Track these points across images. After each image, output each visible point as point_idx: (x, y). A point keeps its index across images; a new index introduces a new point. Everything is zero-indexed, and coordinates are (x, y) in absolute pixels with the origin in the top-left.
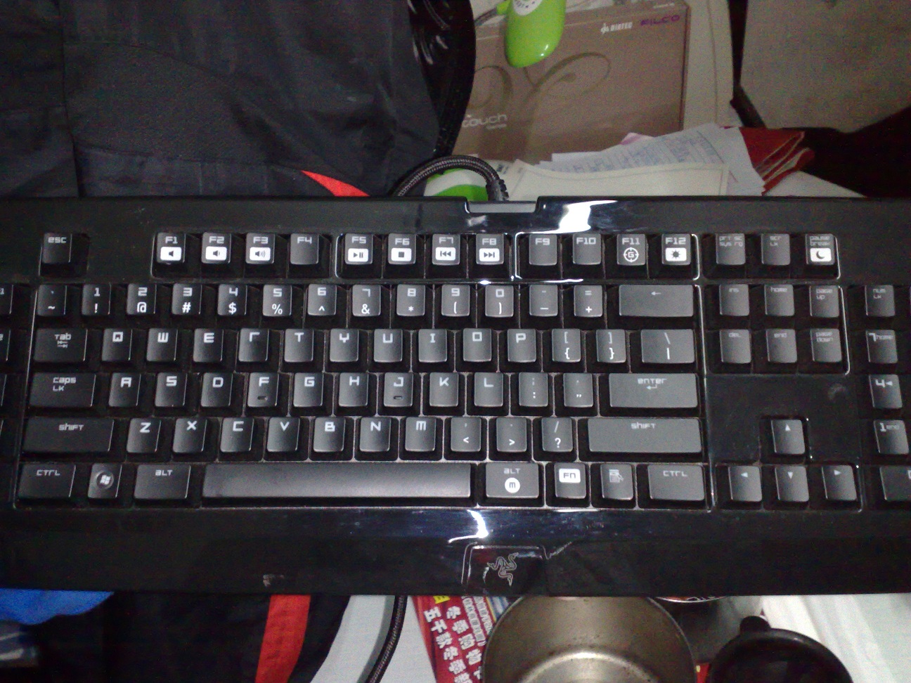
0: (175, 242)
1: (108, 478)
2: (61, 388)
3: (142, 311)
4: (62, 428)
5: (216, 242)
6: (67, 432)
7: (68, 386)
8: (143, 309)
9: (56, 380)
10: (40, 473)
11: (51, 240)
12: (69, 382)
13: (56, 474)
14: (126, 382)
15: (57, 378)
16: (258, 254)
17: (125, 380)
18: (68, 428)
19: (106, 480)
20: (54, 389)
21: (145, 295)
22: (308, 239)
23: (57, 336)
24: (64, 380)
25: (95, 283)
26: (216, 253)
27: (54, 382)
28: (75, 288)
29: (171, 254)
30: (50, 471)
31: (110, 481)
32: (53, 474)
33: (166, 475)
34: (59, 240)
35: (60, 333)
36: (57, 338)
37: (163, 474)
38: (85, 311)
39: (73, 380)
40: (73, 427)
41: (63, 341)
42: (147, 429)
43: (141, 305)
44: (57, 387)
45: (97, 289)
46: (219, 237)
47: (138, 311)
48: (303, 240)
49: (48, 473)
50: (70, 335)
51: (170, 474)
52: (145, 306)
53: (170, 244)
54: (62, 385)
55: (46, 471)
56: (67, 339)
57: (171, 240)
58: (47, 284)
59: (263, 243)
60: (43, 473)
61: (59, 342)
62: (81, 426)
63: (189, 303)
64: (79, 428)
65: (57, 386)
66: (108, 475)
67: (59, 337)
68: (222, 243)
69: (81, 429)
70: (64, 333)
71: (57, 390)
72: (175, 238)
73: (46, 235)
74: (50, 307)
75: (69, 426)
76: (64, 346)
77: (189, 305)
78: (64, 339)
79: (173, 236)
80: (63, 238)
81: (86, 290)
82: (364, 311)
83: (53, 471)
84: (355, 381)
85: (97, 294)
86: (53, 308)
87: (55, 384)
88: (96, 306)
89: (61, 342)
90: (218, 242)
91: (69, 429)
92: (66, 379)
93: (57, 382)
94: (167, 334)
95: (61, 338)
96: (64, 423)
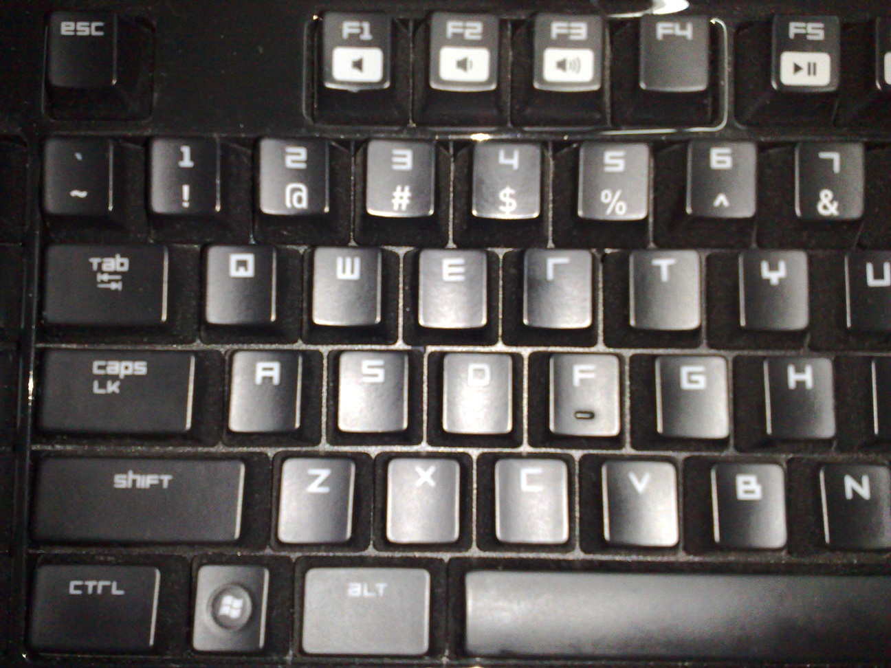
0: (367, 36)
1: (238, 604)
2: (113, 388)
3: (297, 206)
4: (122, 481)
5: (462, 35)
6: (134, 491)
7: (130, 382)
8: (300, 200)
9: (100, 367)
10: (77, 587)
11: (67, 28)
12: (129, 372)
13: (115, 591)
14: (268, 374)
15: (102, 363)
16: (562, 65)
17: (265, 369)
18: (134, 481)
19: (234, 607)
20: (97, 390)
21: (303, 166)
22: (683, 27)
23: (95, 261)
24: (119, 368)
25: (177, 135)
26: (462, 64)
27: (96, 371)
28: (130, 145)
29: (358, 65)
30: (101, 584)
31: (243, 609)
32: (107, 589)
33: (372, 595)
34: (85, 29)
35: (103, 256)
36: (95, 267)
37: (366, 594)
38: (160, 203)
39: (140, 368)
40: (146, 481)
41: (110, 273)
42: (322, 485)
43: (294, 190)
44: (103, 385)
45: (186, 150)
46: (469, 24)
47: (288, 204)
48: (669, 32)
49: (95, 588)
50: (126, 261)
51: (381, 592)
52: (304, 194)
53: (355, 41)
54: (114, 378)
55: (90, 584)
56: (119, 269)
57: (357, 31)
58: (62, 137)
59: (573, 38)
60: (84, 588)
61: (100, 277)
62: (166, 479)
63: (407, 189)
64: (161, 481)
65: (103, 380)
66: (237, 596)
67: (100, 265)
68: (478, 38)
69: (165, 485)
70: (113, 256)
71: (102, 391)
72: (366, 26)
73: (55, 17)
74: (75, 193)
75: (138, 477)
76: (114, 286)
77: (407, 193)
78: (112, 269)
79: (361, 21)
80: (94, 25)
81: (160, 152)
82: (825, 207)
83: (107, 583)
84: (800, 377)
85: (187, 162)
86: (83, 194)
87: (97, 377)
88: (186, 190)
89: (105, 277)
90: (468, 35)
91: (138, 485)
92: (124, 364)
93: (102, 372)
94: (357, 261)
95: (105, 268)
96: (125, 472)
